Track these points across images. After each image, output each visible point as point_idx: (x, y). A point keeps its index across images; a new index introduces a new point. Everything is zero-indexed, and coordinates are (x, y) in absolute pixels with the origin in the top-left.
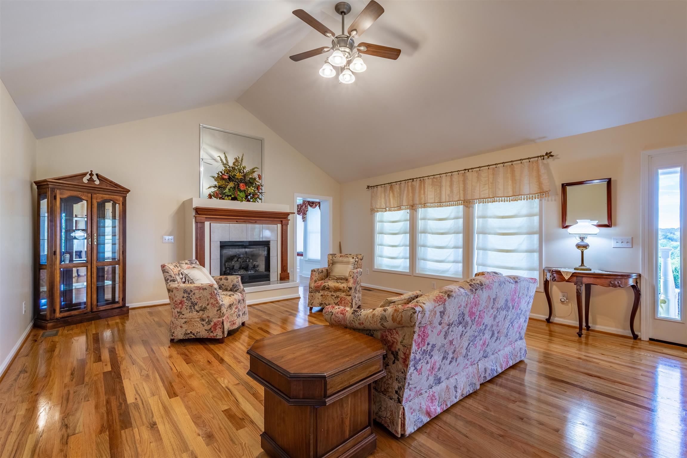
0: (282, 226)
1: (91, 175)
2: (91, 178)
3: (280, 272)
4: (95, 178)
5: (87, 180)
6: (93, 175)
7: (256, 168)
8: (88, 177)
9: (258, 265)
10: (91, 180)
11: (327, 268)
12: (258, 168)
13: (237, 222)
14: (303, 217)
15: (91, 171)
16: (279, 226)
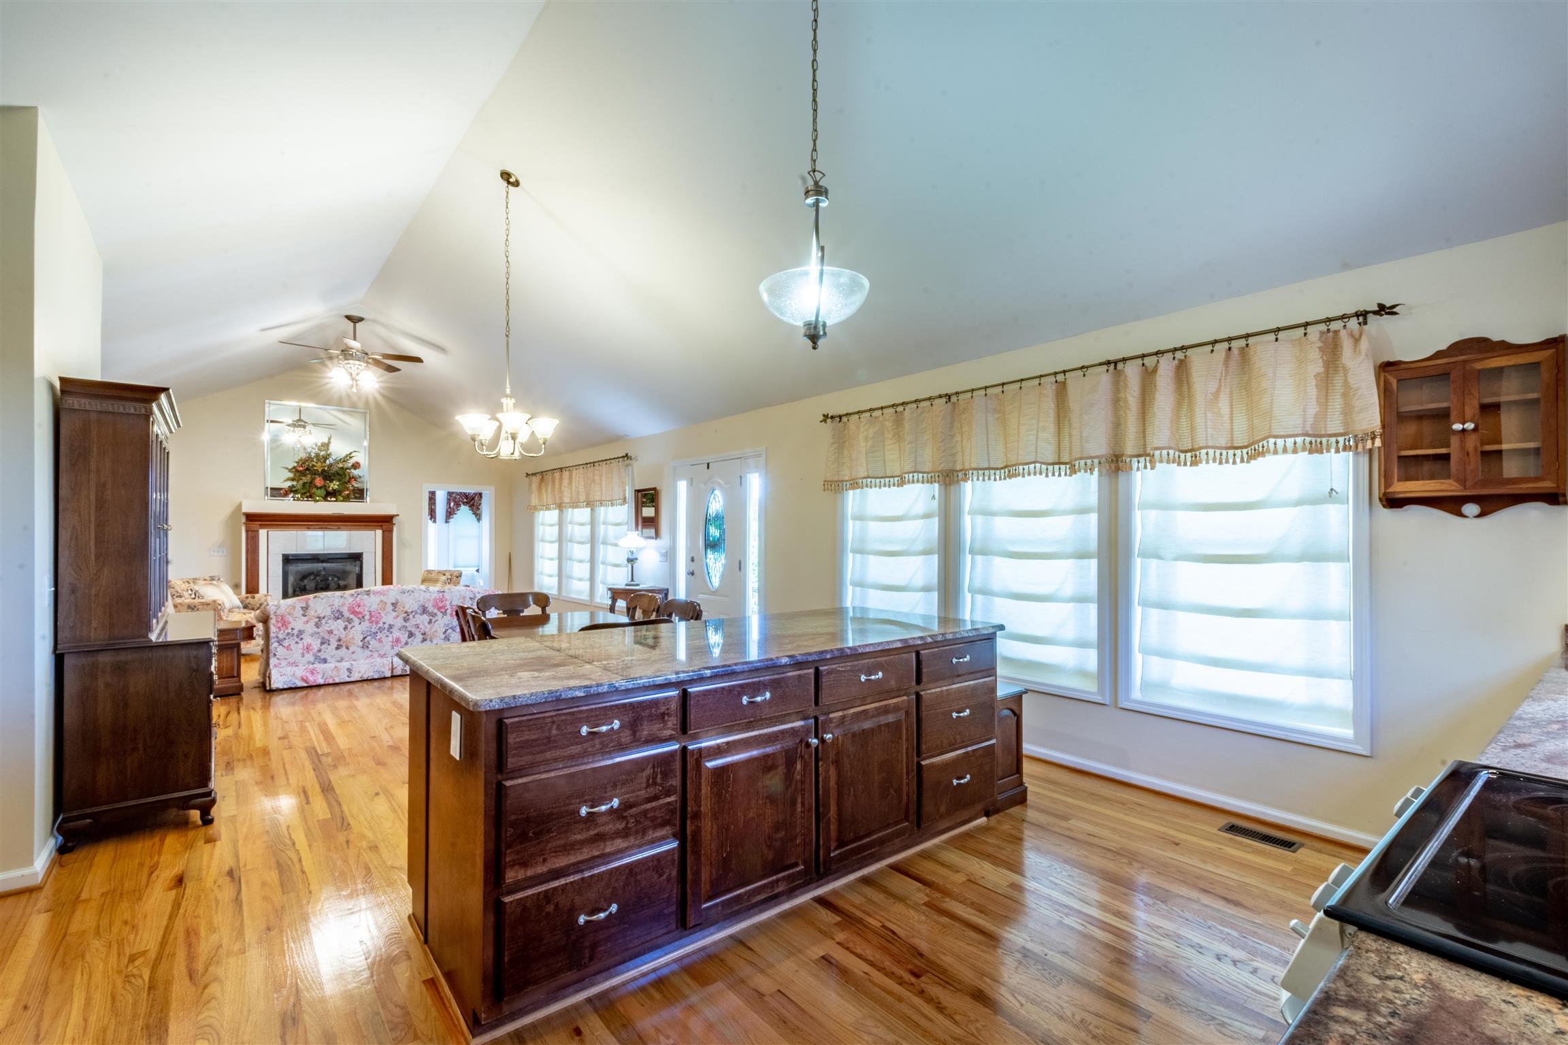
0: (383, 532)
7: (354, 451)
12: (358, 452)
13: (308, 528)
16: (379, 532)
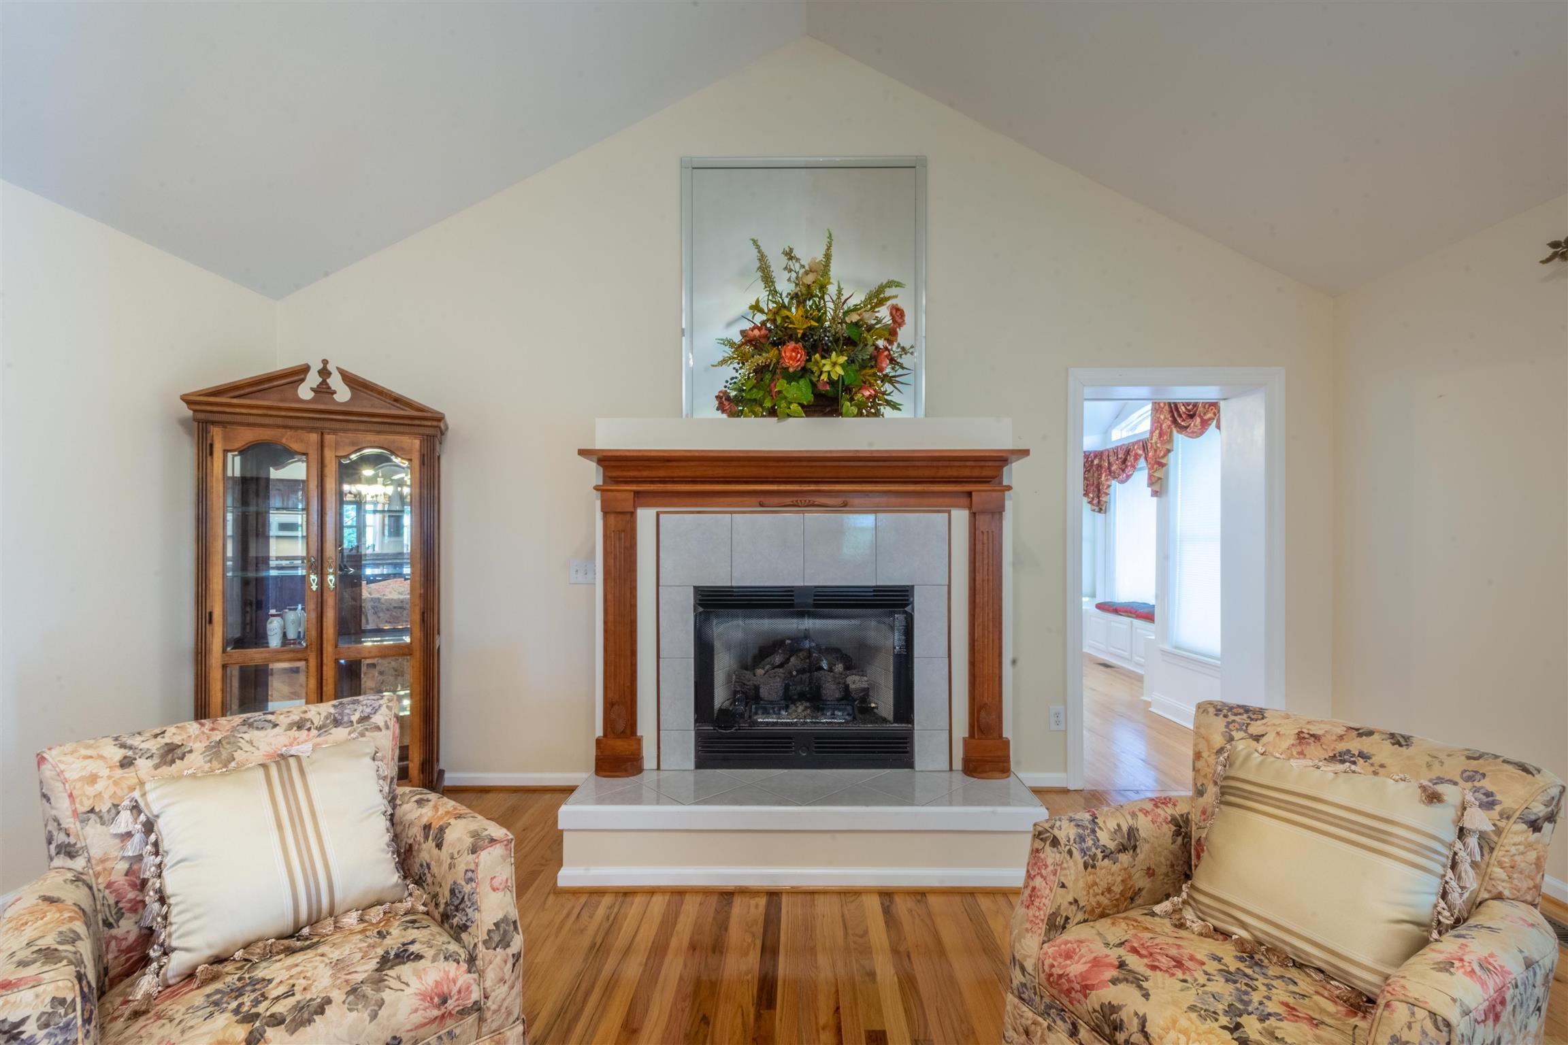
0: (973, 515)
1: (324, 372)
2: (324, 382)
3: (961, 729)
4: (335, 382)
5: (312, 389)
6: (329, 374)
7: (891, 284)
8: (313, 379)
9: (866, 690)
10: (323, 390)
11: (1182, 809)
12: (898, 285)
13: (761, 505)
14: (1150, 477)
15: (325, 362)
16: (960, 517)
